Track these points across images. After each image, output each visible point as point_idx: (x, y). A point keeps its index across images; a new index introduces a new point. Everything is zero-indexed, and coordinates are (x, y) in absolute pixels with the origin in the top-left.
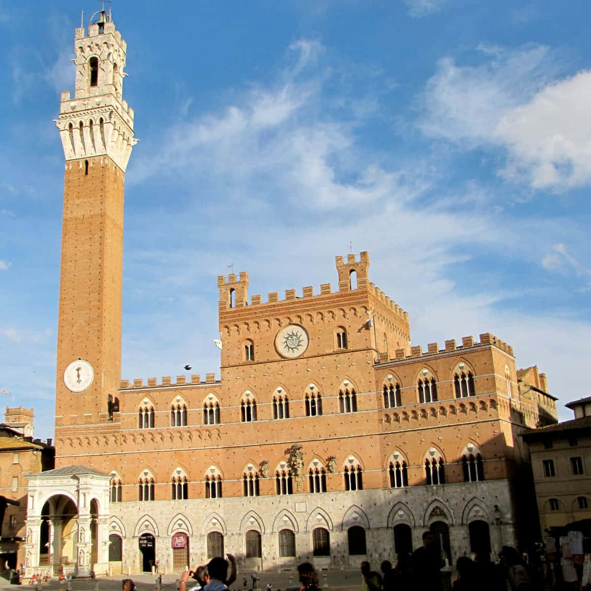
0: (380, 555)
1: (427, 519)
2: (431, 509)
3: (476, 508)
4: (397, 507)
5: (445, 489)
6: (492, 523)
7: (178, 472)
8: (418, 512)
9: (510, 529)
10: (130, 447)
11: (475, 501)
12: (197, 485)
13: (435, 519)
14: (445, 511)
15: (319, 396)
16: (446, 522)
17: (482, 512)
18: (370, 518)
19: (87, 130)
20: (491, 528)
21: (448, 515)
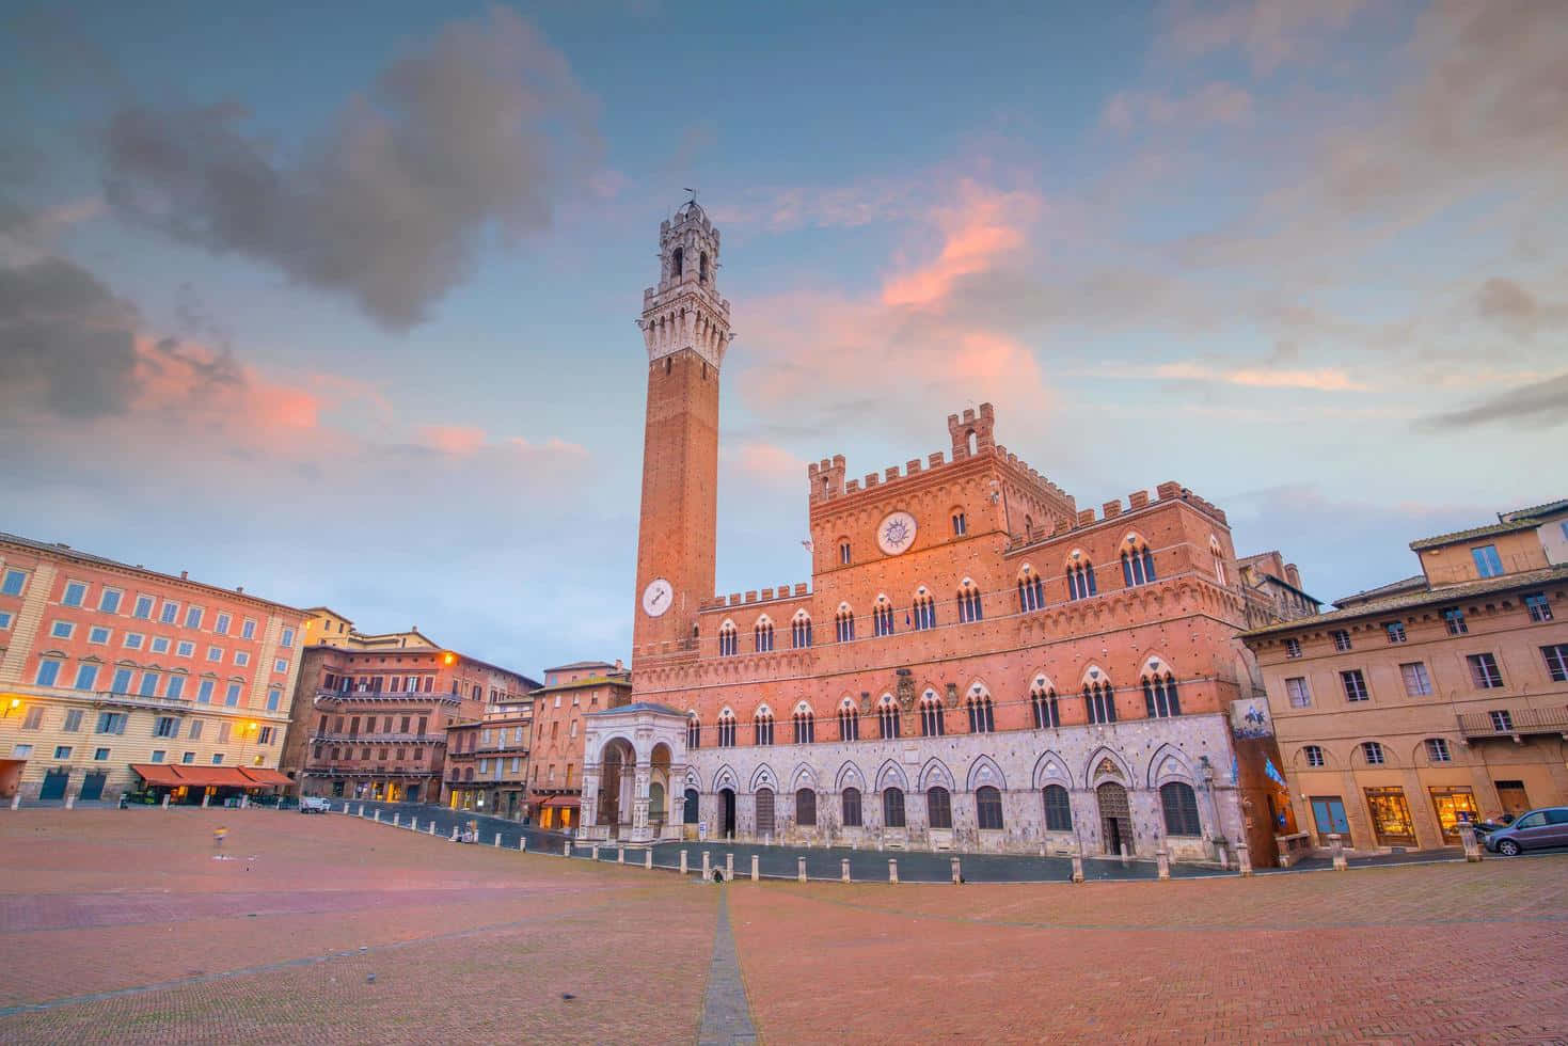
0: (1024, 831)
1: (1091, 778)
2: (1096, 762)
3: (1170, 761)
4: (1044, 760)
5: (1118, 730)
6: (1200, 788)
7: (764, 710)
8: (1076, 767)
9: (1232, 799)
10: (711, 679)
11: (1167, 750)
12: (784, 728)
13: (1104, 778)
14: (1120, 765)
15: (931, 602)
16: (1121, 781)
17: (1181, 769)
18: (1006, 774)
19: (668, 324)
20: (1198, 795)
21: (1124, 771)
